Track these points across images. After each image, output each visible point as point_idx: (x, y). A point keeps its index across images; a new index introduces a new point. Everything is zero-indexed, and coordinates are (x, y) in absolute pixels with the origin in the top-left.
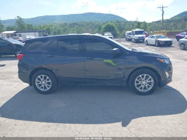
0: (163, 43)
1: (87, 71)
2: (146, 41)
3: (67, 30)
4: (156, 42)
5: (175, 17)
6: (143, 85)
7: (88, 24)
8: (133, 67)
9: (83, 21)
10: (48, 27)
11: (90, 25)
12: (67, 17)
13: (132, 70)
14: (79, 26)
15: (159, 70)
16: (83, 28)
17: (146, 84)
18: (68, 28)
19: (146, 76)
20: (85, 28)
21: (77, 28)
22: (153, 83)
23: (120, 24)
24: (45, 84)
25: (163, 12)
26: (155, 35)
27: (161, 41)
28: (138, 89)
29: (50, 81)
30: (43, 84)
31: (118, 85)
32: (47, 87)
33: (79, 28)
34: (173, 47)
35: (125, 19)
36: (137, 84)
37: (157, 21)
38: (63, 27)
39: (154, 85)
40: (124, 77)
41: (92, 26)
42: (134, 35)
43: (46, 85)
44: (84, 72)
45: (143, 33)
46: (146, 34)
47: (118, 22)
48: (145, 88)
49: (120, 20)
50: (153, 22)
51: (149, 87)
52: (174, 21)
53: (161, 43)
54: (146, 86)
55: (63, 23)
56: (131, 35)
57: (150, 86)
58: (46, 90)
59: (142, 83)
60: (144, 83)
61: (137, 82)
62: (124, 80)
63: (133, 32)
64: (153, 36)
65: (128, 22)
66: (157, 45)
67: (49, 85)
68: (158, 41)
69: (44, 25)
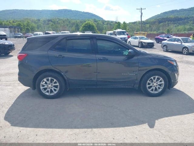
0: (146, 44)
1: (98, 73)
2: (129, 42)
3: (40, 27)
4: (139, 43)
5: (150, 18)
6: (154, 86)
7: (64, 22)
8: (146, 69)
9: (59, 18)
10: (19, 23)
11: (66, 23)
12: (40, 13)
13: (144, 72)
14: (54, 22)
15: (170, 72)
16: (59, 26)
17: (157, 86)
18: (41, 25)
19: (158, 78)
20: (61, 26)
21: (52, 25)
22: (164, 84)
23: (98, 24)
24: (52, 87)
25: (142, 13)
26: (138, 36)
27: (144, 43)
28: (150, 90)
29: (58, 84)
30: (49, 88)
31: (130, 87)
32: (53, 91)
33: (55, 25)
34: (155, 48)
35: (102, 18)
36: (149, 86)
37: (133, 22)
38: (37, 23)
39: (164, 86)
40: (137, 79)
41: (68, 23)
42: (116, 35)
43: (53, 89)
44: (96, 74)
45: (125, 34)
46: (127, 35)
47: (96, 21)
48: (156, 90)
49: (97, 19)
50: (130, 23)
51: (159, 88)
52: (149, 23)
53: (144, 44)
54: (157, 87)
55: (36, 19)
56: (112, 35)
57: (161, 87)
58: (52, 94)
59: (153, 84)
60: (155, 84)
61: (149, 84)
62: (136, 82)
63: (114, 32)
64: (136, 37)
65: (106, 21)
66: (140, 46)
67: (56, 89)
68: (142, 42)
69: (13, 20)
